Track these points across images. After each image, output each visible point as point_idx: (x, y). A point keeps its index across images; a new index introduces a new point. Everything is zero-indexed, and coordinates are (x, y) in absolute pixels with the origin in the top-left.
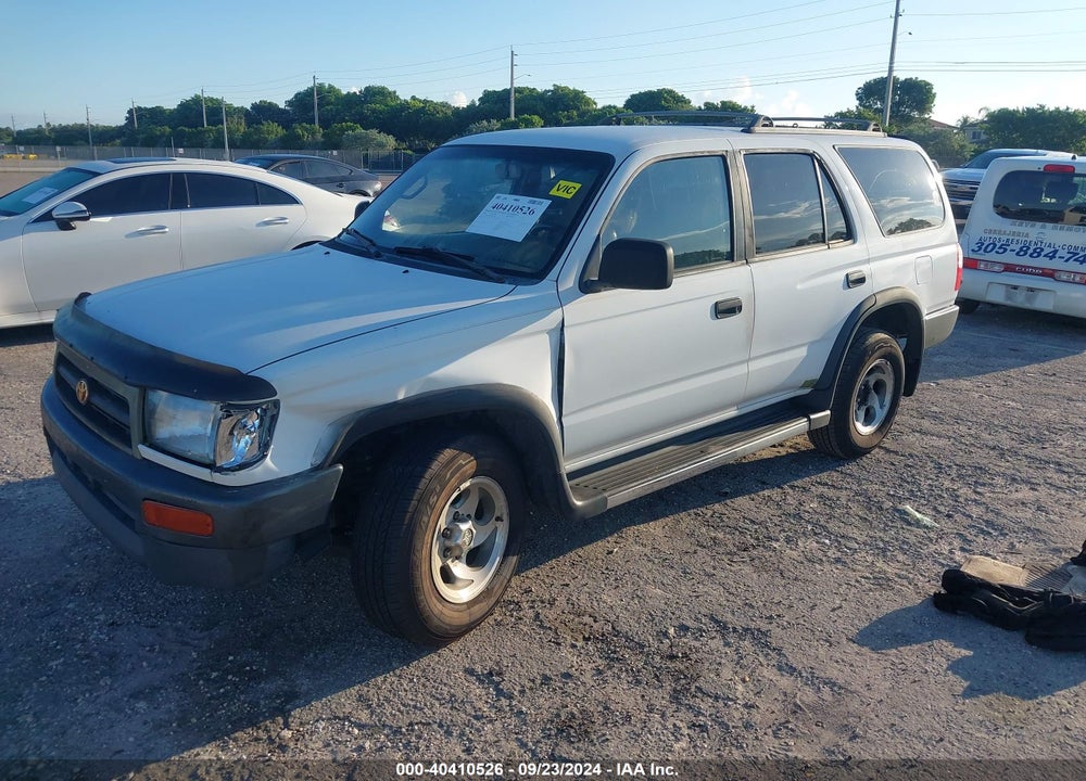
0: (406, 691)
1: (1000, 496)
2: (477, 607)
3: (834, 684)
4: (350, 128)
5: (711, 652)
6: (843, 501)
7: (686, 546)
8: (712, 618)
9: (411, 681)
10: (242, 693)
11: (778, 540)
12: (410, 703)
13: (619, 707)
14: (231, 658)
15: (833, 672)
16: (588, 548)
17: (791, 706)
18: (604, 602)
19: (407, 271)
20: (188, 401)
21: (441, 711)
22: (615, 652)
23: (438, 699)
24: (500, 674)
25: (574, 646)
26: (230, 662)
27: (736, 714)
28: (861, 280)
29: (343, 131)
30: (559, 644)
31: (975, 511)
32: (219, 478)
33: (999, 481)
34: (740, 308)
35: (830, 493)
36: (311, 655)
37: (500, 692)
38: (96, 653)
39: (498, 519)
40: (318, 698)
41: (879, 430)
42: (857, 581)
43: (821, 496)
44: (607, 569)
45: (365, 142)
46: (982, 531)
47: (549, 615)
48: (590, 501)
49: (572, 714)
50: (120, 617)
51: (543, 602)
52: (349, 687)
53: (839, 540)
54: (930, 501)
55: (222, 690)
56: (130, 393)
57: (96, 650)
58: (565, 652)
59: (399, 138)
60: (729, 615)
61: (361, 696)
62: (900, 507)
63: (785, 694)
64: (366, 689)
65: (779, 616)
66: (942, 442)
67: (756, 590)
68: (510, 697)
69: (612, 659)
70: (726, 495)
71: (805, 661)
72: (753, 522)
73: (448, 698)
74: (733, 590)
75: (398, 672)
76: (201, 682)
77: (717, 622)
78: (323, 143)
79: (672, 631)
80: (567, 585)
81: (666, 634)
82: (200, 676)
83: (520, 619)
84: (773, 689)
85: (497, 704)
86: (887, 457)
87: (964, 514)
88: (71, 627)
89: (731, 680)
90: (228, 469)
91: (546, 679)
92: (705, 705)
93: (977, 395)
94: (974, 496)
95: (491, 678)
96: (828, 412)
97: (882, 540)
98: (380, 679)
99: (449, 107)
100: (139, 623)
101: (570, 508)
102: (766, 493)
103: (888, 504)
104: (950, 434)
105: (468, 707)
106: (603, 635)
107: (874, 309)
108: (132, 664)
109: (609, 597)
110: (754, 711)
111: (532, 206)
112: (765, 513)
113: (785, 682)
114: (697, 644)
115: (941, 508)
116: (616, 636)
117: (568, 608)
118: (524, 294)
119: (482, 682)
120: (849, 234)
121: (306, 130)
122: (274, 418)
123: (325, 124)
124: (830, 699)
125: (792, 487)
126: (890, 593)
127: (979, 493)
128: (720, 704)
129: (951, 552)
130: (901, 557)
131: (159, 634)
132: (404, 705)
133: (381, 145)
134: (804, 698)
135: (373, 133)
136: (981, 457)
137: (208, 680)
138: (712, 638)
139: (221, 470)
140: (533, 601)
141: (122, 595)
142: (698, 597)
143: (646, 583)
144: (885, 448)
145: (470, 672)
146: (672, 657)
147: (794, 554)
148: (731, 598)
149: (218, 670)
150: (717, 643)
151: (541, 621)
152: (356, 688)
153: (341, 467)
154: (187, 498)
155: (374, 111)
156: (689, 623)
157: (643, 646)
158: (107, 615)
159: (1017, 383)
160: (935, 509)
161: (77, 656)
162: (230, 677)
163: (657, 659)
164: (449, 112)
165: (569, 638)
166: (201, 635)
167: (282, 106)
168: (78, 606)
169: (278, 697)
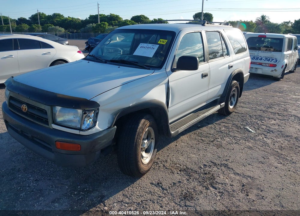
0: (136, 191)
1: (268, 123)
2: (149, 165)
3: (251, 177)
4: (50, 26)
5: (215, 171)
6: (230, 127)
7: (196, 142)
8: (211, 162)
9: (136, 188)
10: (87, 197)
11: (219, 139)
12: (139, 195)
13: (198, 189)
14: (79, 187)
15: (248, 174)
16: (170, 145)
17: (242, 184)
18: (181, 160)
19: (119, 67)
20: (69, 109)
21: (149, 196)
22: (190, 174)
23: (146, 193)
24: (161, 184)
25: (178, 173)
26: (79, 188)
27: (229, 188)
28: (232, 67)
29: (48, 27)
30: (173, 173)
31: (264, 127)
32: (82, 133)
33: (266, 119)
34: (207, 75)
35: (226, 125)
36: (104, 184)
37: (163, 189)
38: (35, 190)
39: (152, 139)
40: (111, 196)
41: (234, 107)
42: (243, 148)
43: (224, 126)
44: (177, 150)
45: (56, 30)
46: (268, 133)
47: (167, 165)
48: (174, 132)
49: (186, 193)
50: (38, 178)
51: (164, 161)
52: (119, 192)
53: (234, 137)
54: (252, 125)
55: (80, 197)
56: (47, 108)
57: (34, 189)
58: (176, 175)
59: (66, 29)
60: (215, 160)
61: (123, 194)
62: (245, 127)
63: (239, 181)
64: (124, 192)
65: (228, 160)
66: (248, 109)
67: (219, 153)
68: (167, 190)
69: (190, 176)
70: (200, 127)
71: (240, 171)
72: (210, 134)
73: (149, 192)
74: (213, 153)
75: (131, 186)
76: (73, 195)
77: (213, 163)
78: (42, 30)
79: (202, 166)
80: (169, 156)
81: (201, 167)
82: (71, 193)
83: (159, 167)
84: (235, 180)
85: (164, 192)
86: (236, 114)
87: (262, 128)
88: (23, 182)
89: (224, 178)
90: (85, 130)
91: (174, 184)
92: (220, 186)
93: (251, 96)
94: (262, 123)
95: (159, 184)
96: (224, 103)
97: (245, 137)
98: (127, 189)
99: (80, 20)
100: (45, 179)
101: (170, 134)
102: (210, 126)
103: (242, 127)
104: (249, 107)
105: (156, 194)
106: (184, 169)
107: (235, 74)
108: (48, 192)
109: (181, 158)
110: (233, 186)
111: (153, 47)
112: (212, 131)
113: (238, 177)
114: (211, 169)
115: (255, 127)
116: (188, 169)
117: (171, 162)
118: (157, 73)
119: (157, 186)
120: (228, 54)
121: (37, 26)
122: (97, 114)
123: (42, 24)
124: (251, 181)
125: (216, 124)
126: (253, 151)
127: (262, 122)
128: (224, 185)
129: (263, 138)
130: (252, 141)
131: (53, 182)
132: (137, 196)
133: (60, 31)
134: (245, 182)
135: (58, 27)
136: (259, 113)
137: (74, 194)
138: (214, 167)
139: (83, 130)
140: (161, 161)
141: (35, 171)
142: (205, 156)
143: (190, 154)
144: (235, 112)
145: (152, 184)
146: (206, 174)
147: (225, 142)
148: (214, 156)
149: (77, 191)
150: (215, 169)
151: (166, 167)
152: (121, 192)
153: (116, 127)
154: (72, 140)
155: (57, 21)
156: (206, 164)
157: (196, 172)
158: (33, 178)
159: (259, 93)
160: (254, 127)
161: (29, 191)
162: (81, 193)
163: (202, 175)
164: (80, 21)
165: (175, 171)
166: (66, 181)
167: (28, 19)
168: (22, 175)
169: (98, 197)
